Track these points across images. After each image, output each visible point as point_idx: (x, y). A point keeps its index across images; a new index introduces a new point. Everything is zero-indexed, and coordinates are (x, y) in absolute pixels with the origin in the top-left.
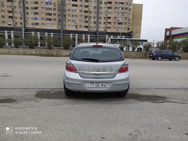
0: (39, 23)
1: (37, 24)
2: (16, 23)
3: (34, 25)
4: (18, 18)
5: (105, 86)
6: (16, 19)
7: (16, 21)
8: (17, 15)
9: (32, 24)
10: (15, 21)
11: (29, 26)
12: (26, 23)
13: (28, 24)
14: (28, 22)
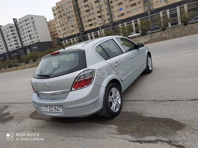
0: (124, 13)
1: (123, 14)
2: (105, 20)
3: (120, 16)
4: (106, 15)
5: (58, 110)
6: (104, 16)
7: (105, 18)
8: (105, 13)
9: (118, 16)
10: (103, 19)
11: (116, 19)
12: (113, 18)
13: (114, 18)
14: (114, 16)
